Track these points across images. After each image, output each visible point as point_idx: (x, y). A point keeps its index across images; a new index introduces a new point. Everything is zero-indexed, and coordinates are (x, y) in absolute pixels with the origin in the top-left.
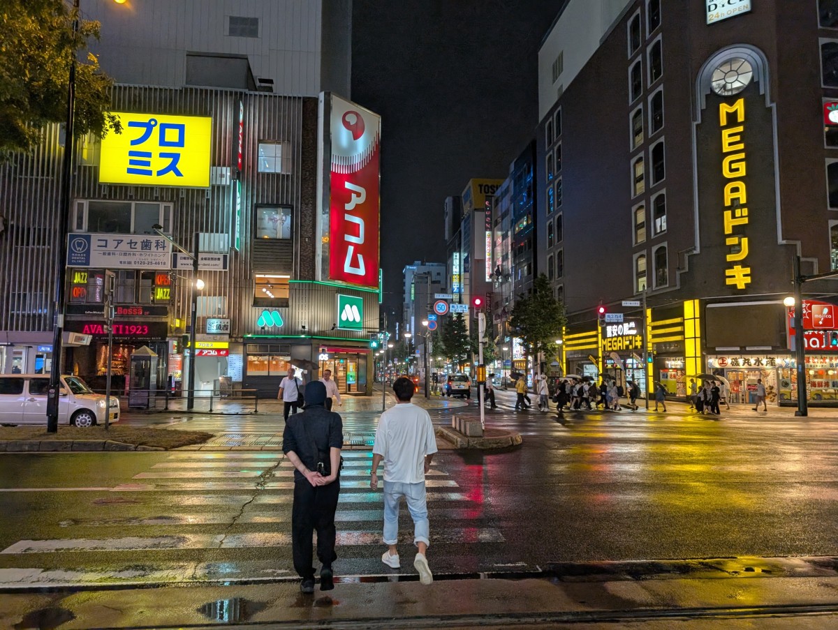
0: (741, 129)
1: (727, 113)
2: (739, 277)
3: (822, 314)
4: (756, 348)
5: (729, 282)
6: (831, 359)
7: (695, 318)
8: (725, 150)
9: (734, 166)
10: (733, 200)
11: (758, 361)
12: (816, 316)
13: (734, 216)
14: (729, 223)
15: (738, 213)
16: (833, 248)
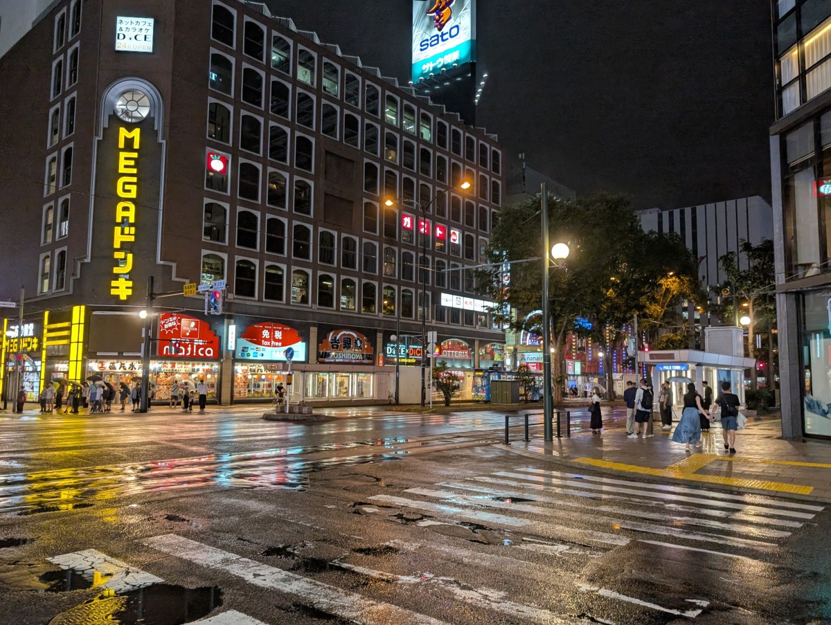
0: (135, 155)
1: (125, 138)
2: (122, 289)
3: (189, 326)
4: (131, 354)
5: (113, 292)
6: (193, 365)
7: (79, 324)
8: (120, 171)
9: (127, 187)
10: (123, 218)
11: (132, 366)
12: (185, 328)
13: (122, 233)
14: (118, 239)
15: (127, 230)
16: (203, 272)
